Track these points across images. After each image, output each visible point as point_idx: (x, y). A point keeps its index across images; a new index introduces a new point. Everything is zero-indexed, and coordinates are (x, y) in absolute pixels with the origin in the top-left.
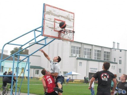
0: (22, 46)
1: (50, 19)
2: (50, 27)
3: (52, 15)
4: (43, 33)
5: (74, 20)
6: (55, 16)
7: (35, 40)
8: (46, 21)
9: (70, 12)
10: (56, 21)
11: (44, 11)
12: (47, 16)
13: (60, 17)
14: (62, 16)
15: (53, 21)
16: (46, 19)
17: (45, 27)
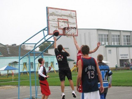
0: (36, 44)
1: (54, 19)
2: (54, 27)
3: (55, 15)
4: (49, 33)
5: (76, 16)
6: (58, 16)
7: (45, 39)
8: (50, 22)
9: (72, 11)
10: (59, 20)
11: (47, 14)
12: (51, 17)
13: (63, 16)
14: (64, 16)
15: (57, 20)
16: (50, 20)
17: (50, 27)
